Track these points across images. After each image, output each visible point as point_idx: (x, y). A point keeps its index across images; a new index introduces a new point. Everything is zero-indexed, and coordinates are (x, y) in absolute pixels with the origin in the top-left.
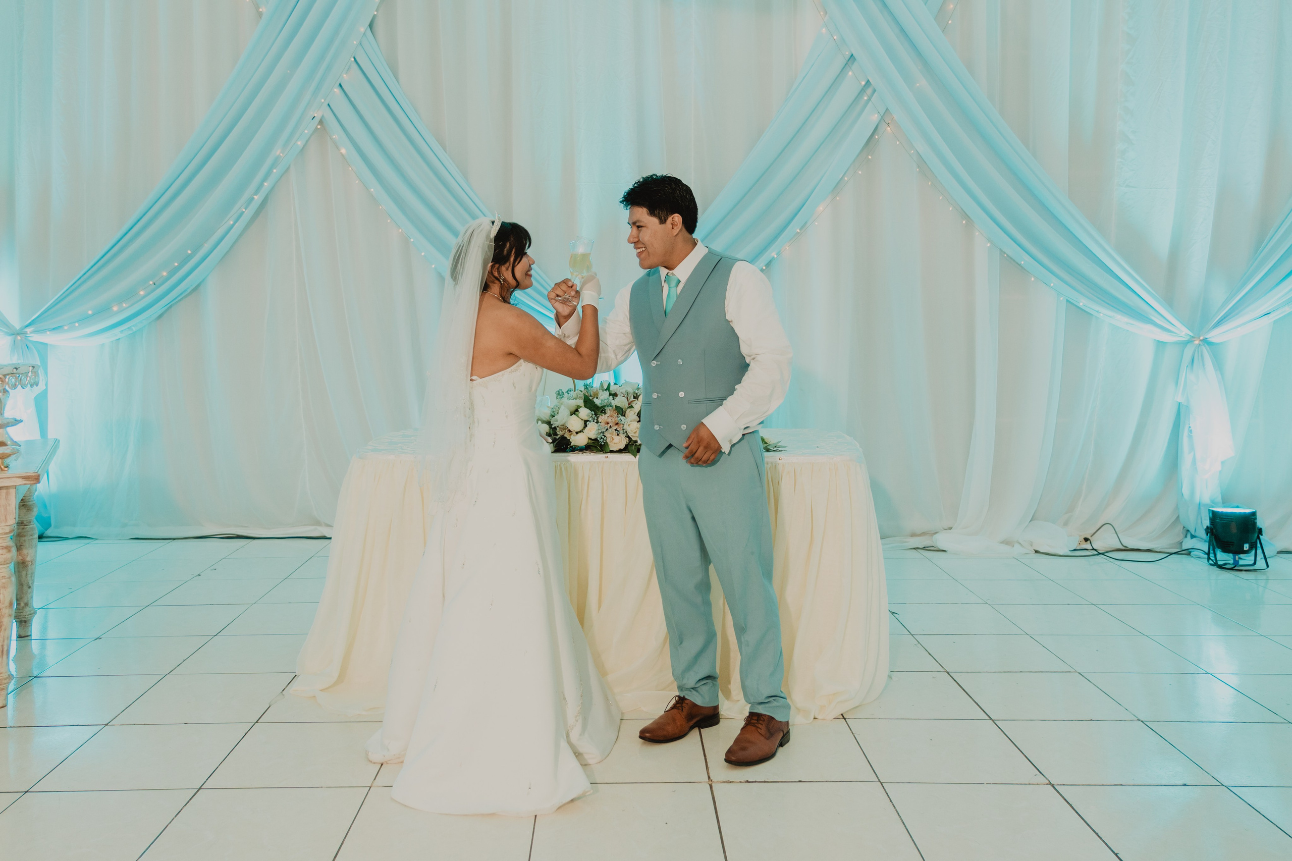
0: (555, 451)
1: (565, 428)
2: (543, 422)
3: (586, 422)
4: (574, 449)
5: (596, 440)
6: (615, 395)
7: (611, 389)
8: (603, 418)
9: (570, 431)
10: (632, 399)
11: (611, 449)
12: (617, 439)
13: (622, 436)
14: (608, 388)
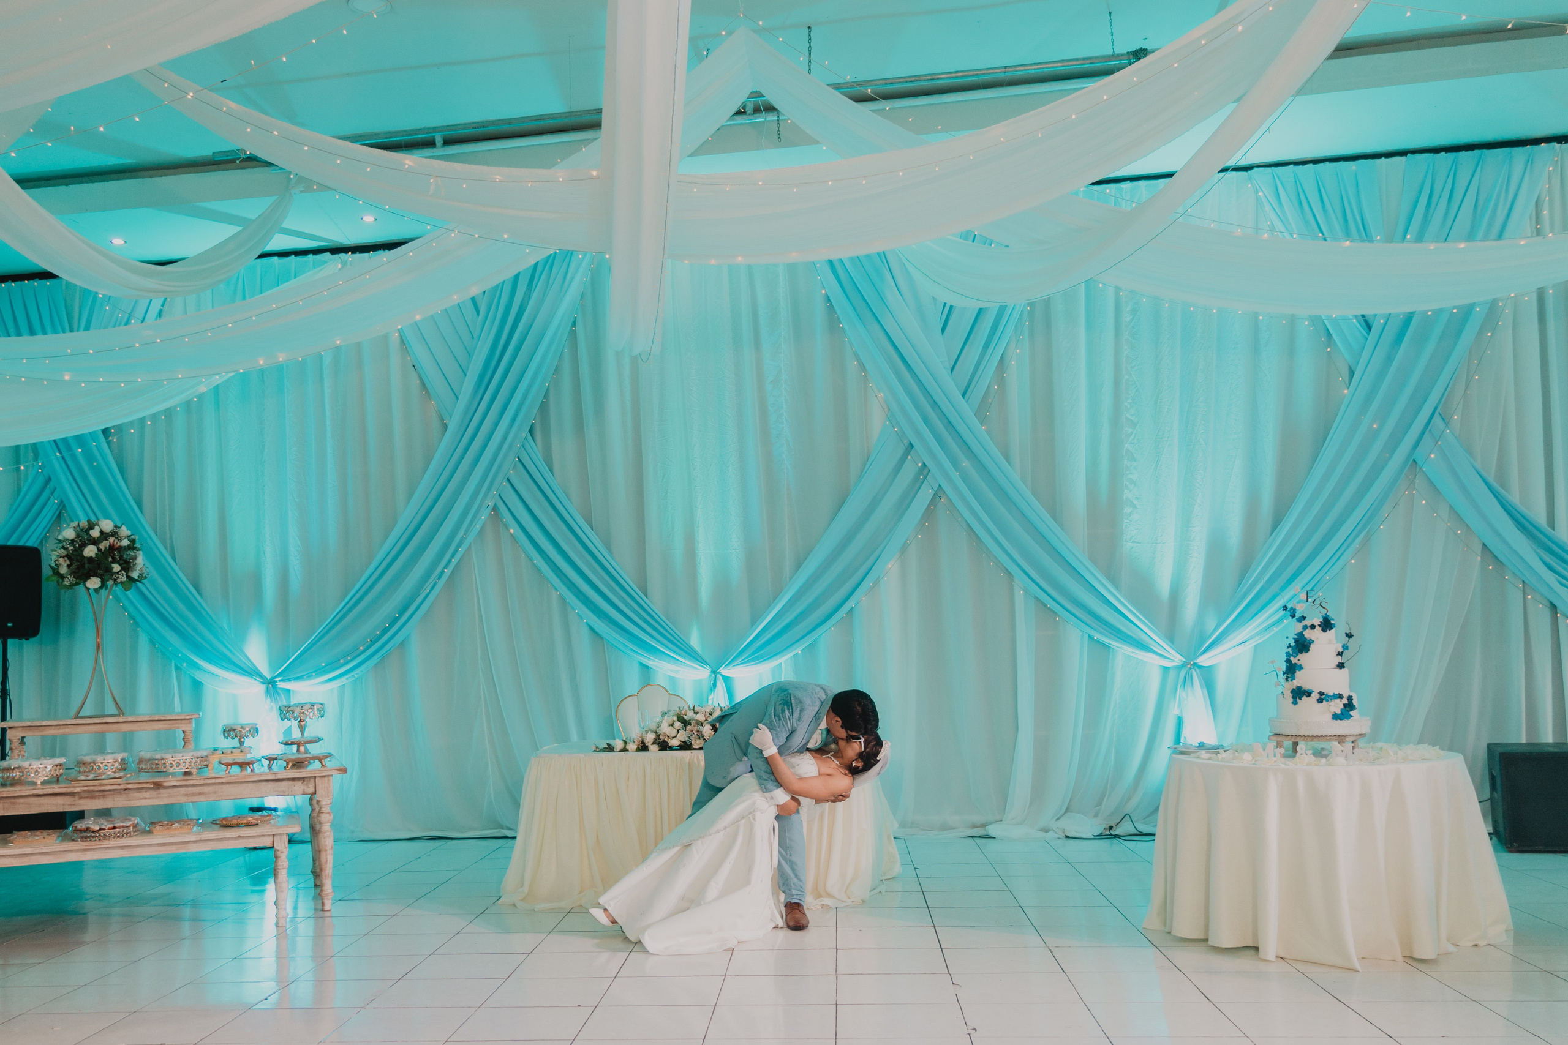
0: (659, 750)
1: (665, 734)
2: (652, 732)
3: (678, 730)
4: (671, 748)
5: (685, 742)
6: (697, 713)
7: (695, 709)
8: (688, 728)
9: (668, 737)
10: (708, 715)
11: (694, 747)
12: (699, 741)
13: (702, 739)
14: (693, 709)
